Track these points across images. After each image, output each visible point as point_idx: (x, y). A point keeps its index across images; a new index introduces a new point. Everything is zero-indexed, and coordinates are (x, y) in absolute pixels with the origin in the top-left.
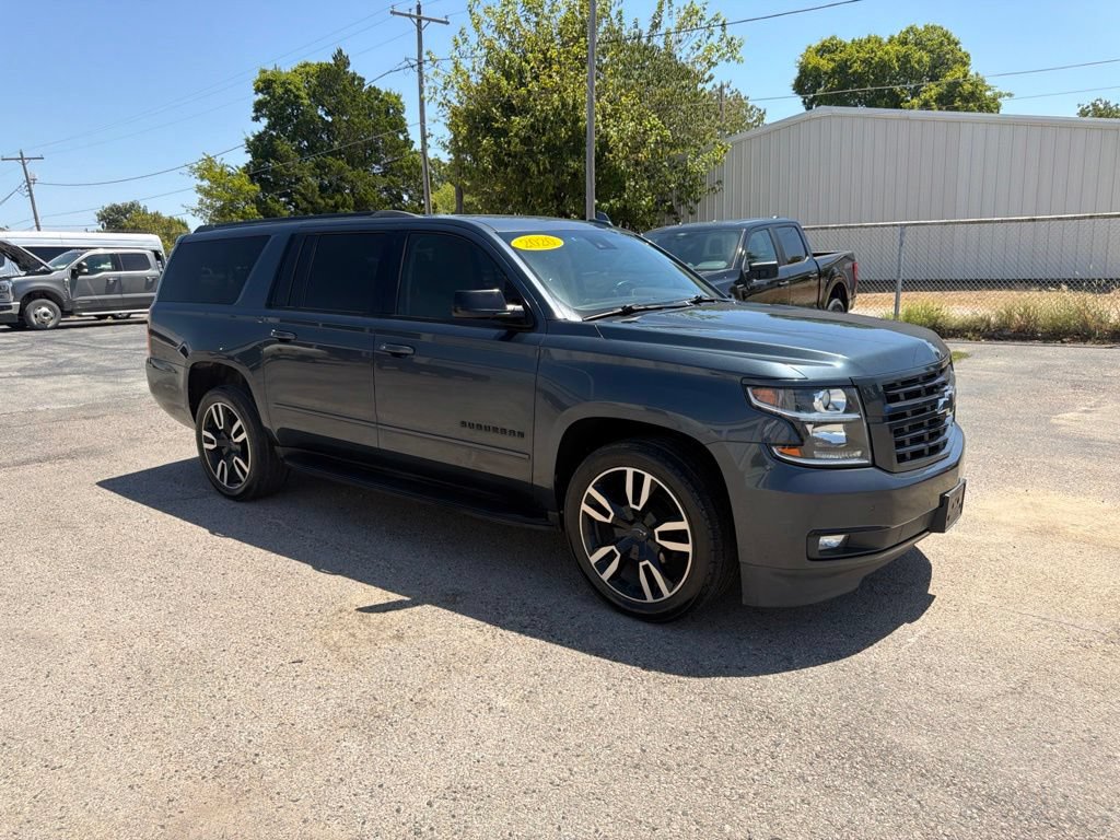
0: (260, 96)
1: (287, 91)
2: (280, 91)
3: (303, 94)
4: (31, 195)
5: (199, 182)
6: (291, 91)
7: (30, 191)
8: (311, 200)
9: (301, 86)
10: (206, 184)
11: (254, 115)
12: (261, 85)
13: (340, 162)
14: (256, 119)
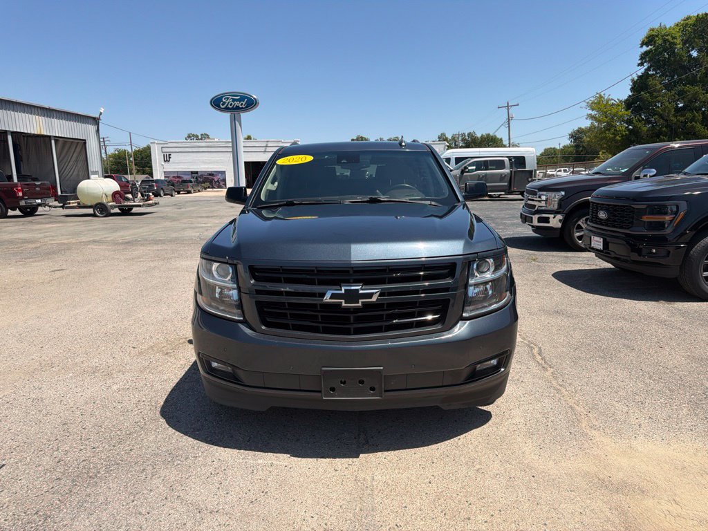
0: (645, 49)
1: (665, 41)
2: (660, 42)
3: (678, 41)
4: (509, 127)
5: (590, 112)
6: (667, 40)
7: (509, 124)
8: (665, 118)
9: (678, 35)
10: (594, 113)
11: (640, 62)
12: (646, 40)
13: (696, 88)
14: (641, 64)
